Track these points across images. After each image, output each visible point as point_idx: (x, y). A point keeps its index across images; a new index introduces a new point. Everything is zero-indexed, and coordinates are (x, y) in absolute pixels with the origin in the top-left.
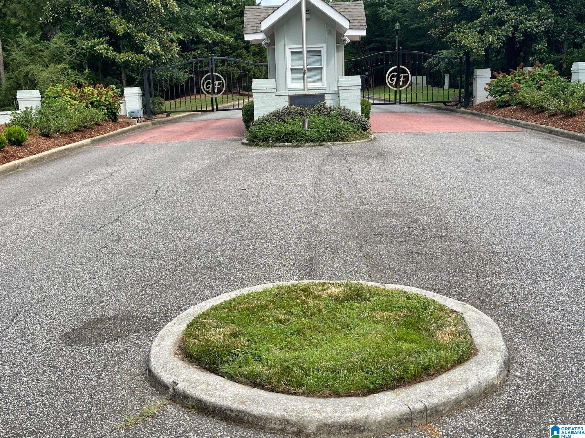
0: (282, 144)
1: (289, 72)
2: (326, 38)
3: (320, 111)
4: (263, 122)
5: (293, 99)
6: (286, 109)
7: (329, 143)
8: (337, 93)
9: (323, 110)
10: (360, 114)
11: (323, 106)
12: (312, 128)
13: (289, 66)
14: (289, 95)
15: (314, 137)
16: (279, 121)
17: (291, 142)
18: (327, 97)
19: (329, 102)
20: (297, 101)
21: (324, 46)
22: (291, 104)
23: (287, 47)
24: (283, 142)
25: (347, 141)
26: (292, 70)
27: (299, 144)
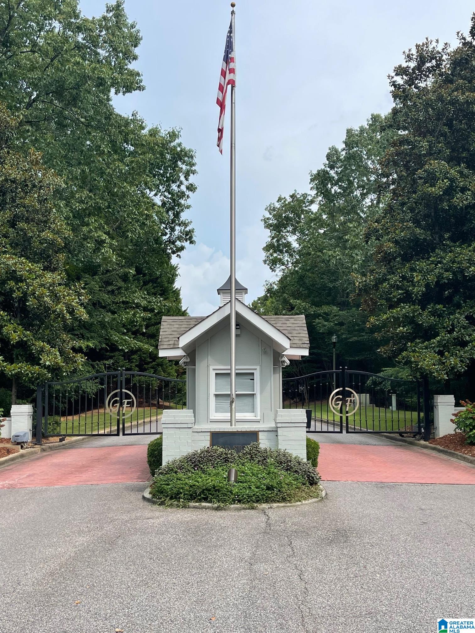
0: (197, 504)
1: (212, 399)
2: (261, 359)
3: (252, 456)
4: (173, 470)
5: (216, 437)
6: (206, 451)
7: (264, 506)
8: (275, 431)
9: (256, 455)
10: (305, 460)
11: (256, 448)
12: (241, 482)
13: (213, 391)
14: (210, 432)
15: (243, 496)
16: (195, 470)
17: (210, 502)
18: (261, 435)
19: (264, 443)
20: (221, 440)
21: (258, 368)
22: (212, 444)
23: (211, 368)
24: (200, 501)
25: (289, 501)
26: (217, 396)
27: (222, 505)
